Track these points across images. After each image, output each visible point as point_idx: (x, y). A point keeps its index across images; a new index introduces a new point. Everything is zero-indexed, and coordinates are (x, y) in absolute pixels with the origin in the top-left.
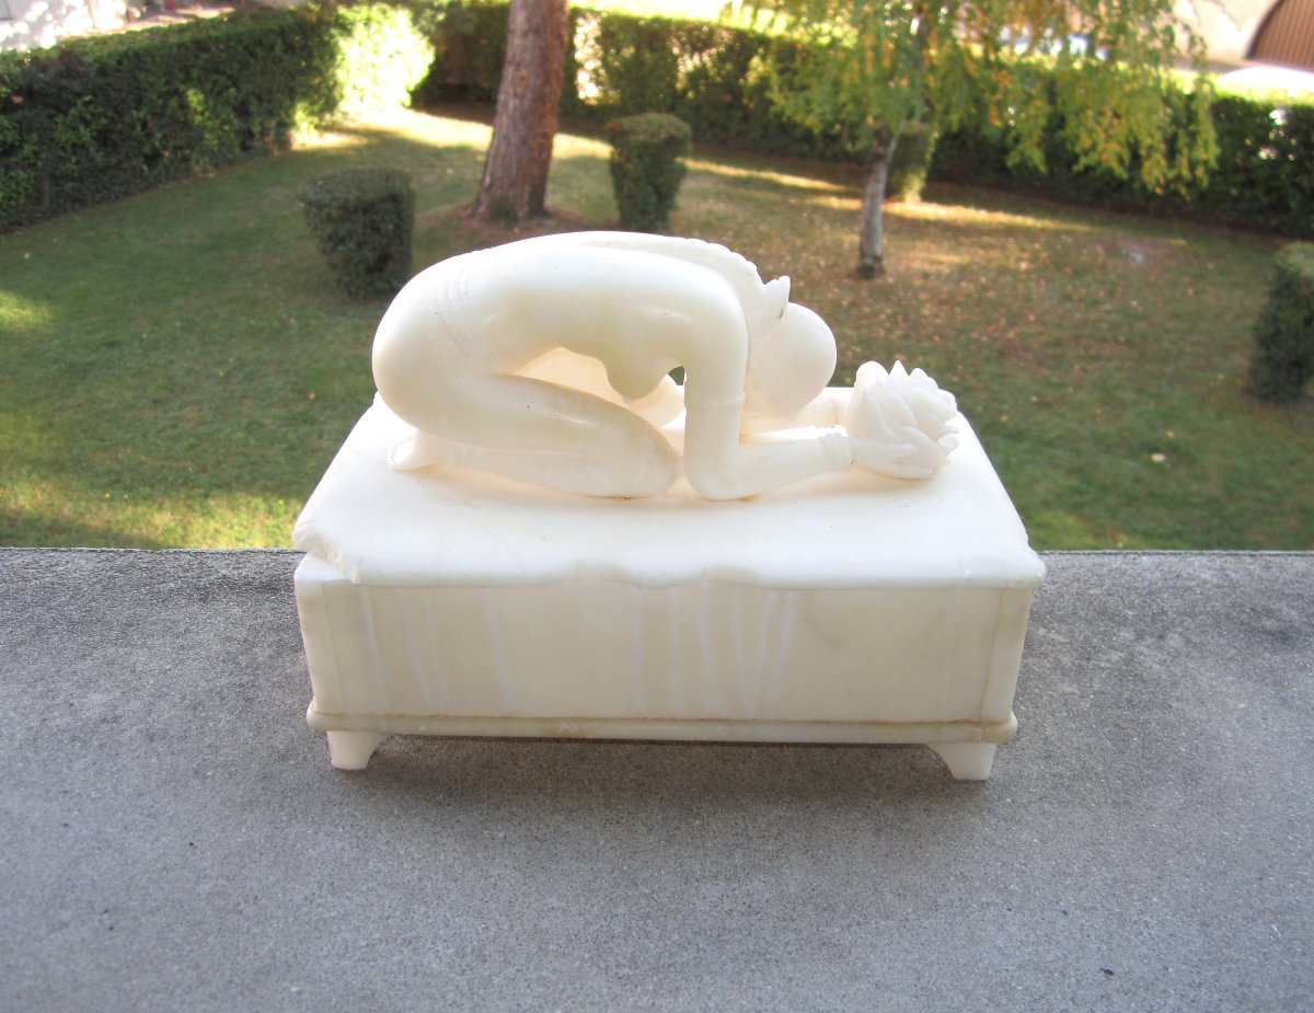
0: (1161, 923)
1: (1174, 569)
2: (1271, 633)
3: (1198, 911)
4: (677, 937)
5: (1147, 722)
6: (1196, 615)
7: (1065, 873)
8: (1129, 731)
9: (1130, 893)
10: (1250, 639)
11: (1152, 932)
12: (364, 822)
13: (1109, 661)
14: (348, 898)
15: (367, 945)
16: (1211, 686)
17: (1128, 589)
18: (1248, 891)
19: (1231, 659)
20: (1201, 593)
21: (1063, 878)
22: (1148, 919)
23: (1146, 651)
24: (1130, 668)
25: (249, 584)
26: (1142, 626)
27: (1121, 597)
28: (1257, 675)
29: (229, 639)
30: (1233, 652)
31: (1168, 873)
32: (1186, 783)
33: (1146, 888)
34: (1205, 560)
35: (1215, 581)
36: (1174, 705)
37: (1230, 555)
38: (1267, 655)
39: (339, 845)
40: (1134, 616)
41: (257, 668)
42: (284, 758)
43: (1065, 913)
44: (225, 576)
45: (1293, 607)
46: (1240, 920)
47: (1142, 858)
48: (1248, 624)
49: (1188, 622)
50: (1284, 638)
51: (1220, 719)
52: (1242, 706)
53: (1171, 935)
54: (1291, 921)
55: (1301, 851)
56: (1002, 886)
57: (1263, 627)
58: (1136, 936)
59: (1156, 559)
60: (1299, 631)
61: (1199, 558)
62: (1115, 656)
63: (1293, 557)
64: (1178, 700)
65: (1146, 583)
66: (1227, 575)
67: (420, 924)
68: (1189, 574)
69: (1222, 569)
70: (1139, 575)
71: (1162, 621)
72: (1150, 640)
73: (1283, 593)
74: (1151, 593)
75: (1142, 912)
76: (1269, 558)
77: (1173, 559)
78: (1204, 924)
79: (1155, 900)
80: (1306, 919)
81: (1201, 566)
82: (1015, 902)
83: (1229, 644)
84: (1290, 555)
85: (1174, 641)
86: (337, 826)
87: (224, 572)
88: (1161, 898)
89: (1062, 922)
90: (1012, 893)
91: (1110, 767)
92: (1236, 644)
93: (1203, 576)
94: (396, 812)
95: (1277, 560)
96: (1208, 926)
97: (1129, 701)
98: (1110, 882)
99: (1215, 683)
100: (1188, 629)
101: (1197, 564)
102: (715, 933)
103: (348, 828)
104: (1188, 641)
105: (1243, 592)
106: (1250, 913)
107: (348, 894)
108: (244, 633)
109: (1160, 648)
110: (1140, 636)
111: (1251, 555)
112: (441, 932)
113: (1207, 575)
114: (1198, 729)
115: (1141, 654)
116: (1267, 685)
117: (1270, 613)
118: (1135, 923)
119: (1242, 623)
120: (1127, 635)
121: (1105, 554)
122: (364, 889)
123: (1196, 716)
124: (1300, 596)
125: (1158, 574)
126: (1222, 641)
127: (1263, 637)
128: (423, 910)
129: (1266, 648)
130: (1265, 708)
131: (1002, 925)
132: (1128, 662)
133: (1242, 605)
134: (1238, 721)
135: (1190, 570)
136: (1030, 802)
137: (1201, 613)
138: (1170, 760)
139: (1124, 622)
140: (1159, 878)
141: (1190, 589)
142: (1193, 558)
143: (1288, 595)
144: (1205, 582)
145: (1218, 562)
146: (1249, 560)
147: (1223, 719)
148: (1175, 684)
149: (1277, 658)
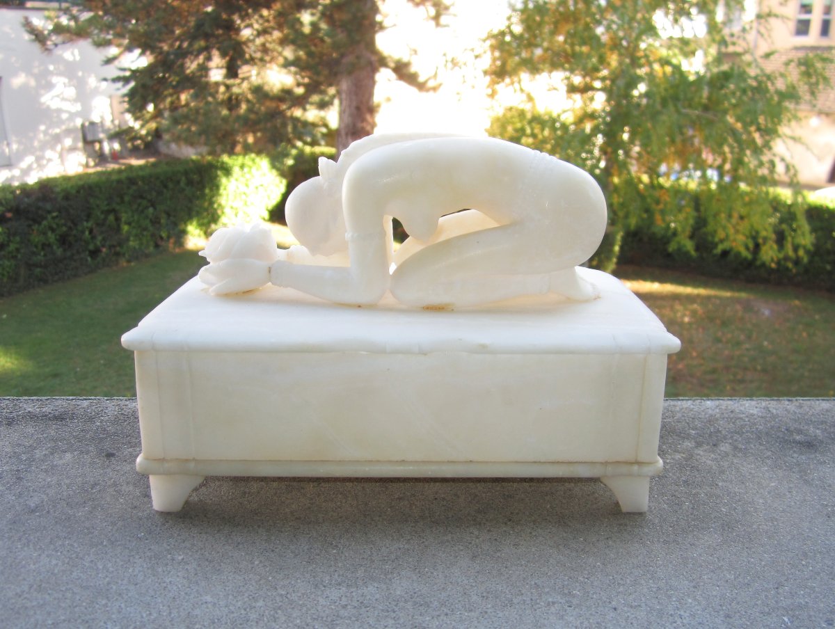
0: (693, 616)
1: (729, 408)
2: (799, 443)
3: (724, 608)
4: (298, 621)
5: (698, 493)
6: (743, 433)
7: (618, 584)
8: (683, 499)
9: (670, 597)
10: (783, 446)
11: (684, 621)
12: (79, 549)
13: (673, 459)
14: (49, 594)
15: (53, 624)
16: (751, 473)
17: (693, 419)
18: (766, 596)
19: (768, 458)
20: (749, 421)
21: (617, 587)
22: (682, 613)
23: (702, 453)
24: (688, 463)
25: (46, 416)
26: (701, 439)
27: (688, 423)
28: (787, 466)
29: (19, 445)
30: (769, 453)
31: (702, 584)
32: (724, 530)
33: (684, 593)
34: (753, 403)
35: (760, 414)
36: (720, 484)
37: (773, 400)
38: (795, 455)
39: (54, 562)
40: (695, 434)
41: (33, 461)
42: (33, 511)
43: (615, 609)
44: (29, 412)
45: (818, 429)
46: (757, 614)
47: (683, 575)
48: (782, 438)
49: (736, 437)
50: (809, 445)
51: (755, 491)
52: (773, 484)
53: (700, 623)
54: (800, 615)
55: (812, 571)
56: (566, 591)
57: (794, 439)
58: (671, 624)
59: (717, 403)
60: (822, 442)
61: (749, 402)
62: (678, 456)
63: (821, 401)
64: (723, 481)
65: (707, 416)
66: (769, 411)
67: (99, 611)
68: (741, 410)
69: (767, 408)
70: (703, 411)
71: (717, 436)
72: (705, 447)
73: (811, 421)
74: (711, 420)
75: (678, 609)
76: (801, 402)
77: (730, 402)
78: (728, 616)
79: (690, 601)
80: (812, 613)
81: (751, 407)
82: (575, 601)
83: (767, 449)
84: (818, 400)
85: (725, 447)
86: (57, 551)
87: (30, 409)
88: (695, 599)
89: (612, 614)
90: (574, 596)
91: (665, 520)
92: (772, 449)
93: (751, 412)
94: (105, 543)
95: (809, 403)
96: (731, 618)
97: (685, 482)
98: (654, 590)
99: (753, 472)
100: (736, 441)
101: (747, 405)
102: (329, 619)
103: (65, 553)
104: (736, 448)
105: (781, 420)
106: (767, 610)
107: (50, 592)
108: (31, 442)
109: (713, 452)
110: (699, 445)
111: (789, 400)
112: (113, 616)
113: (755, 411)
114: (737, 498)
115: (699, 455)
116: (793, 472)
117: (800, 432)
118: (671, 615)
119: (778, 437)
120: (688, 444)
121: (679, 400)
122: (64, 589)
123: (737, 490)
124: (822, 423)
125: (718, 411)
126: (762, 447)
127: (794, 445)
128: (104, 602)
129: (794, 452)
130: (791, 486)
131: (563, 616)
132: (687, 460)
133: (779, 427)
134: (769, 493)
135: (742, 409)
136: (598, 540)
137: (747, 432)
138: (713, 516)
139: (688, 437)
140: (695, 587)
141: (741, 418)
142: (745, 402)
143: (815, 421)
144: (753, 415)
145: (764, 404)
146: (787, 403)
147: (758, 492)
148: (722, 472)
149: (803, 457)
